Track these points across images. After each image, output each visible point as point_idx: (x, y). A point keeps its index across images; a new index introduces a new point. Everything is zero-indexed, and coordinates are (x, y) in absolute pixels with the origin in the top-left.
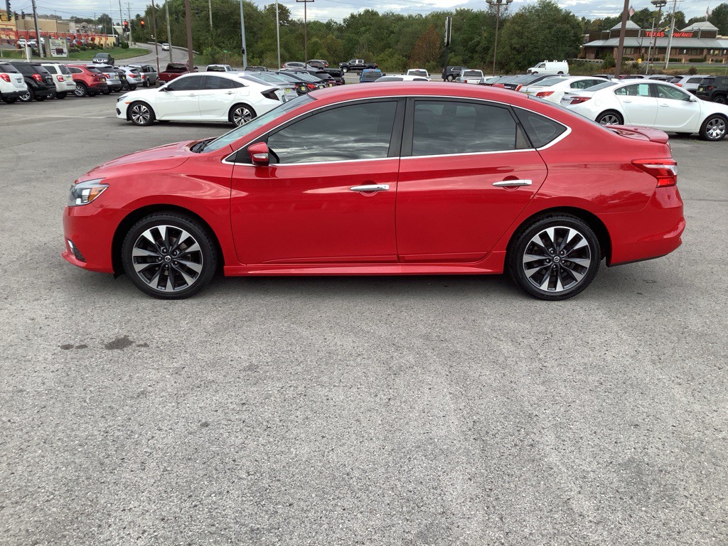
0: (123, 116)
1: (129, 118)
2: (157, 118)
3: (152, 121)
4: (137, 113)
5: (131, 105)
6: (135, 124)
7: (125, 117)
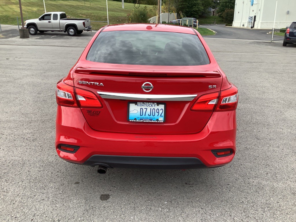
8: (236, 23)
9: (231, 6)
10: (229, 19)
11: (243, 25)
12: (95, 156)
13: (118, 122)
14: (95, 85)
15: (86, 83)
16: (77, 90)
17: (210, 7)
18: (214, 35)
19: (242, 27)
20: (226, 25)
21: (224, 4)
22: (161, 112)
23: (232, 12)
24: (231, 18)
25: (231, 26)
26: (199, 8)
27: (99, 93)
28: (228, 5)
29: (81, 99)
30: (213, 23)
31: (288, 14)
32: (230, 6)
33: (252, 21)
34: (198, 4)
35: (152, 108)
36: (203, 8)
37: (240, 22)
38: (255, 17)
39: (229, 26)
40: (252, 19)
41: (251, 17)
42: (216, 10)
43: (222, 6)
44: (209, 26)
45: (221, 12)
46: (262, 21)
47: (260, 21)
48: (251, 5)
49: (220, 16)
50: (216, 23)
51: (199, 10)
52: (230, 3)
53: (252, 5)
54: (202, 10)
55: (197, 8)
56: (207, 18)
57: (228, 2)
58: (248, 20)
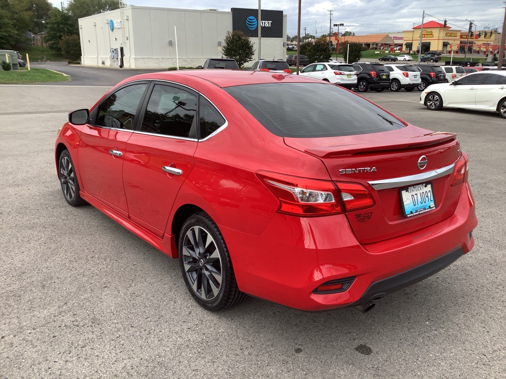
0: (422, 102)
1: (425, 104)
2: (444, 105)
3: (440, 108)
4: (431, 101)
5: (429, 94)
6: (429, 109)
7: (423, 103)
8: (88, 59)
9: (68, 29)
10: (73, 52)
11: (103, 63)
12: (378, 283)
13: (390, 223)
14: (365, 171)
15: (352, 170)
16: (339, 184)
17: (30, 31)
18: (70, 82)
19: (100, 65)
20: (69, 63)
21: (55, 25)
22: (429, 194)
23: (75, 40)
24: (75, 51)
25: (79, 63)
26: (10, 32)
27: (371, 182)
28: (63, 28)
29: (347, 197)
30: (42, 60)
31: (171, 44)
32: (66, 29)
33: (118, 56)
34: (4, 24)
35: (421, 192)
36: (16, 32)
37: (96, 57)
38: (122, 49)
39: (75, 64)
40: (117, 52)
41: (115, 50)
42: (43, 36)
43: (52, 29)
44: (36, 64)
45: (51, 40)
46: (135, 55)
47: (133, 56)
48: (110, 30)
49: (51, 48)
50: (48, 59)
51: (10, 36)
52: (66, 24)
53: (113, 30)
54: (15, 36)
55: (6, 31)
56: (28, 50)
57: (62, 23)
58: (109, 55)
